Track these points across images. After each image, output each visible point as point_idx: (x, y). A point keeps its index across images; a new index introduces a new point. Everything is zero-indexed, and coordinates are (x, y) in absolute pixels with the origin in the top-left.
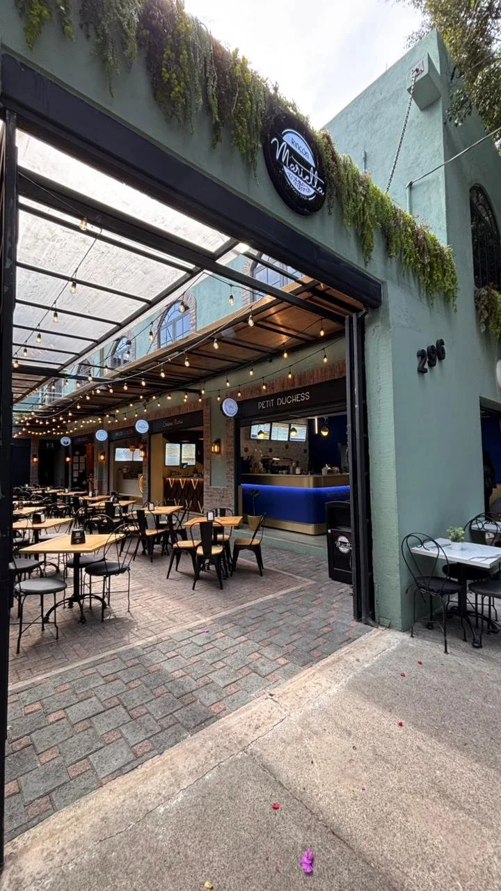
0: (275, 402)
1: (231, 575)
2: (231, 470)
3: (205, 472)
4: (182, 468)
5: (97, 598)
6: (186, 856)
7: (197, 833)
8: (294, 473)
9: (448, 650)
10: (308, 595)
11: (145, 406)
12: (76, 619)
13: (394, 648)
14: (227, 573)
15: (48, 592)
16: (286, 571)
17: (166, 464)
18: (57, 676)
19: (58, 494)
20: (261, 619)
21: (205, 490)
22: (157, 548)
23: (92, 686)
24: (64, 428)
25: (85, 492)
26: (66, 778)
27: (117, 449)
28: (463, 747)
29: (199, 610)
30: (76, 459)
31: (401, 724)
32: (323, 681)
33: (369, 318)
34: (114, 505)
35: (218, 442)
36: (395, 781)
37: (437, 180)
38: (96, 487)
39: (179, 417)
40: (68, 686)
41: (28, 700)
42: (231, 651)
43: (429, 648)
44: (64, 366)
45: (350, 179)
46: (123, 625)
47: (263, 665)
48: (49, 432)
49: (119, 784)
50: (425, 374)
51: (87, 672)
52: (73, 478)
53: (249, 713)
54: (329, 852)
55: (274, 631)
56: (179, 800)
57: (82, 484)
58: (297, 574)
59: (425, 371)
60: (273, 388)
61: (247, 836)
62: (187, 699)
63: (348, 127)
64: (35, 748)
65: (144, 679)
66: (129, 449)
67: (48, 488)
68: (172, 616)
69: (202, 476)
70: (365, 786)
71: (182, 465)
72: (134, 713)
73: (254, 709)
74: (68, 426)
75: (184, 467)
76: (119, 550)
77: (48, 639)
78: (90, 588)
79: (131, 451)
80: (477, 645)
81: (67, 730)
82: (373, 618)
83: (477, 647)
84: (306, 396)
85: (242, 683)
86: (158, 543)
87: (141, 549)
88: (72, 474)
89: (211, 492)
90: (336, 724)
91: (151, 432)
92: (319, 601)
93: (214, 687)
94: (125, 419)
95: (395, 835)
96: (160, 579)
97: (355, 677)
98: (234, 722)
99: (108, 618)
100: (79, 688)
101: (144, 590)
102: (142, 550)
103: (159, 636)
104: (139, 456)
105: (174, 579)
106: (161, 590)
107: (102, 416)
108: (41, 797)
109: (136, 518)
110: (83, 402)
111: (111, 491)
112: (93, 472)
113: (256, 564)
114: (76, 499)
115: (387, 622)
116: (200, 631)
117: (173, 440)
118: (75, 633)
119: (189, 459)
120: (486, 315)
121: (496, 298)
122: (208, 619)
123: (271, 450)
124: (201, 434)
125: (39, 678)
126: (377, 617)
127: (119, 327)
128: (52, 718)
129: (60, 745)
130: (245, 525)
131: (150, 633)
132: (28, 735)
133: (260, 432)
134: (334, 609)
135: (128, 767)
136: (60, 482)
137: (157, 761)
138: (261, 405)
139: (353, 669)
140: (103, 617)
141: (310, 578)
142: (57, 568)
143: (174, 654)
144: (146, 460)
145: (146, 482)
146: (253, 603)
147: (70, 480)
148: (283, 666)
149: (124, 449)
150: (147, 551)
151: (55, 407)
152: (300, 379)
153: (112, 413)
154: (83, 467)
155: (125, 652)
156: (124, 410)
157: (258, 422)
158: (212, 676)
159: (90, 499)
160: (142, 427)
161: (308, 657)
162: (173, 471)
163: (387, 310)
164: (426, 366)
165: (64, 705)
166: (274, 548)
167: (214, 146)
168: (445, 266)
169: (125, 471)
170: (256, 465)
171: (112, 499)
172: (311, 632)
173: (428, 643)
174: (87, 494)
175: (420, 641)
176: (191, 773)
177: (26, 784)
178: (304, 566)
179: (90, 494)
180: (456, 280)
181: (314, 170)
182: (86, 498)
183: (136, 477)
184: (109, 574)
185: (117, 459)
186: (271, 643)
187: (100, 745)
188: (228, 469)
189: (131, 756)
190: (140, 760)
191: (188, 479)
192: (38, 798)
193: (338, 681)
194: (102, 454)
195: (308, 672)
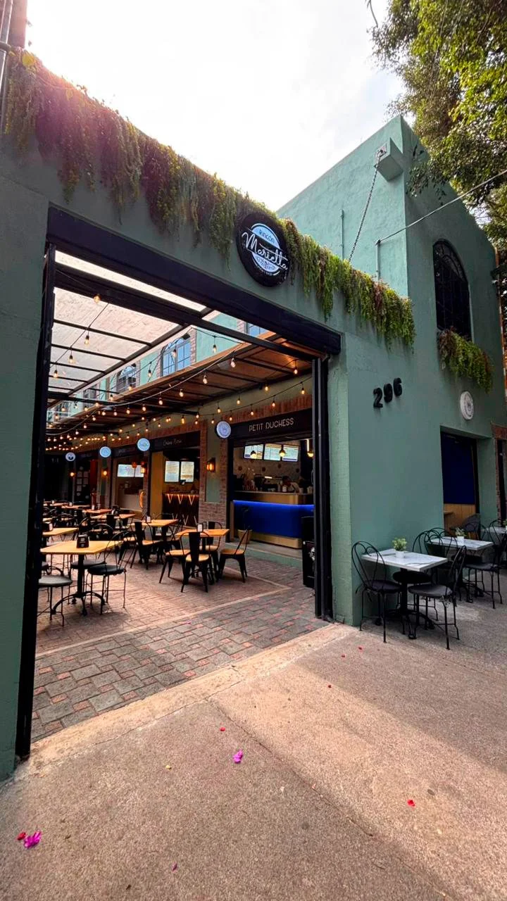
0: (264, 426)
1: (217, 581)
2: (224, 487)
3: (201, 488)
4: (180, 485)
5: (97, 595)
6: (155, 753)
7: (164, 741)
8: (281, 491)
9: (387, 640)
10: (281, 598)
11: (147, 425)
12: (79, 613)
13: (342, 638)
14: (213, 579)
15: (57, 586)
16: (267, 579)
17: (166, 481)
18: (63, 651)
19: (63, 507)
20: (237, 615)
21: (200, 505)
22: (153, 557)
23: (92, 658)
24: (70, 444)
25: (88, 506)
26: (72, 711)
27: (120, 465)
28: (373, 700)
29: (185, 608)
30: (80, 474)
31: (330, 687)
32: (277, 659)
33: (332, 363)
34: (115, 517)
35: (213, 461)
36: (314, 718)
37: (399, 240)
38: (98, 501)
39: (178, 437)
40: (72, 657)
41: (41, 665)
42: (207, 637)
43: (372, 639)
44: (74, 391)
45: (310, 255)
46: (118, 617)
47: (232, 647)
48: (55, 448)
49: (111, 714)
50: (381, 409)
51: (87, 649)
52: (76, 492)
53: (213, 677)
54: (254, 753)
55: (246, 624)
56: (154, 724)
57: (85, 499)
58: (277, 582)
59: (381, 406)
60: (263, 414)
61: (199, 744)
62: (166, 668)
63: (329, 189)
64: (48, 695)
65: (133, 654)
66: (131, 466)
67: (53, 502)
68: (161, 612)
69: (198, 493)
70: (290, 721)
71: (181, 482)
72: (124, 675)
73: (218, 675)
74: (74, 443)
75: (183, 483)
76: (118, 559)
77: (55, 626)
78: (91, 587)
79: (133, 467)
80: (412, 637)
81: (73, 684)
82: (331, 616)
83: (412, 639)
84: (290, 422)
85: (211, 659)
86: (153, 553)
87: (137, 558)
88: (76, 488)
89: (206, 507)
90: (280, 685)
91: (152, 450)
92: (290, 602)
93: (189, 661)
94: (128, 437)
95: (303, 746)
96: (153, 583)
97: (304, 657)
98: (201, 683)
99: (106, 612)
100: (81, 659)
101: (138, 592)
102: (139, 559)
103: (149, 626)
104: (140, 472)
105: (165, 584)
106: (153, 591)
107: (106, 434)
108: (55, 721)
109: (134, 530)
110: (89, 421)
111: (113, 505)
112: (96, 487)
113: (240, 573)
114: (79, 512)
115: (342, 618)
116: (183, 623)
117: (173, 458)
118: (78, 622)
119: (188, 476)
120: (446, 355)
121: (455, 339)
122: (191, 614)
123: (264, 469)
124: (197, 452)
125: (49, 652)
126: (334, 615)
127: (123, 362)
128: (60, 677)
129: (68, 693)
130: (235, 539)
131: (140, 624)
132: (43, 686)
133: (253, 452)
134: (302, 609)
135: (119, 706)
136: (63, 496)
137: (140, 703)
138: (252, 428)
139: (304, 651)
140: (102, 611)
141: (287, 584)
142: (62, 572)
143: (159, 638)
144: (147, 476)
145: (146, 497)
146: (232, 603)
147: (73, 494)
148: (247, 648)
149: (126, 466)
150: (143, 560)
151: (62, 425)
152: (286, 405)
153: (116, 431)
154: (86, 482)
155: (119, 637)
156: (127, 429)
157: (251, 443)
158: (188, 654)
159: (93, 512)
160: (143, 445)
161: (269, 642)
162: (172, 487)
163: (345, 356)
164: (382, 401)
165: (70, 669)
166: (261, 560)
167: (195, 246)
168: (403, 316)
169: (126, 486)
170: (249, 483)
171: (113, 512)
172: (276, 625)
173: (372, 635)
174: (90, 508)
175: (366, 634)
176: (164, 711)
177: (43, 714)
178: (284, 575)
179: (93, 507)
180: (413, 326)
181: (279, 251)
182: (89, 511)
183: (137, 492)
184: (107, 574)
185: (120, 475)
186: (241, 632)
187: (97, 693)
188: (221, 486)
189: (121, 700)
190: (127, 702)
191: (185, 495)
192: (52, 722)
193: (288, 659)
194: (105, 470)
195: (267, 652)
